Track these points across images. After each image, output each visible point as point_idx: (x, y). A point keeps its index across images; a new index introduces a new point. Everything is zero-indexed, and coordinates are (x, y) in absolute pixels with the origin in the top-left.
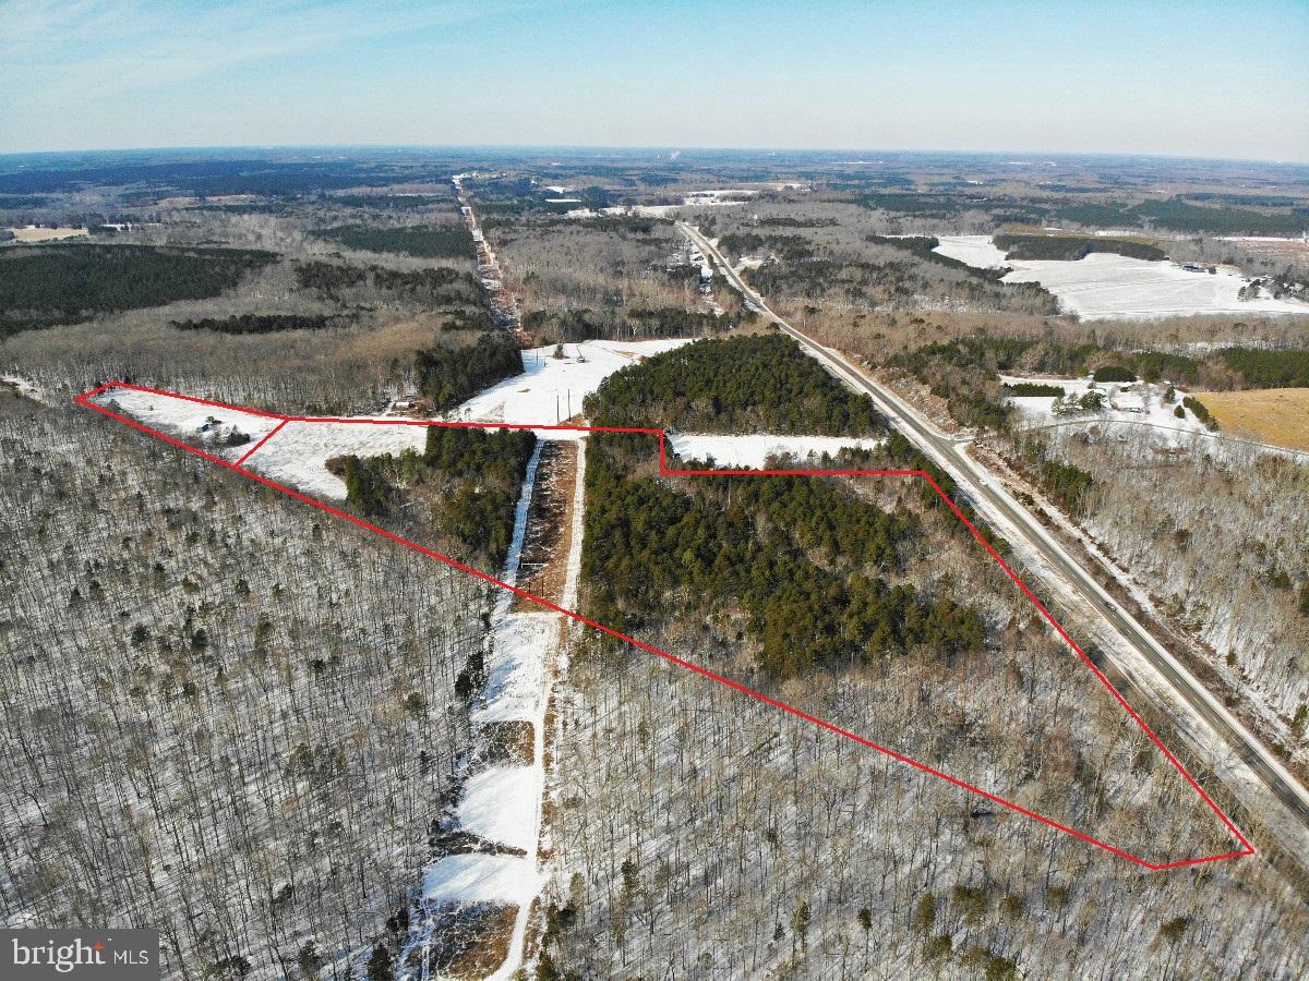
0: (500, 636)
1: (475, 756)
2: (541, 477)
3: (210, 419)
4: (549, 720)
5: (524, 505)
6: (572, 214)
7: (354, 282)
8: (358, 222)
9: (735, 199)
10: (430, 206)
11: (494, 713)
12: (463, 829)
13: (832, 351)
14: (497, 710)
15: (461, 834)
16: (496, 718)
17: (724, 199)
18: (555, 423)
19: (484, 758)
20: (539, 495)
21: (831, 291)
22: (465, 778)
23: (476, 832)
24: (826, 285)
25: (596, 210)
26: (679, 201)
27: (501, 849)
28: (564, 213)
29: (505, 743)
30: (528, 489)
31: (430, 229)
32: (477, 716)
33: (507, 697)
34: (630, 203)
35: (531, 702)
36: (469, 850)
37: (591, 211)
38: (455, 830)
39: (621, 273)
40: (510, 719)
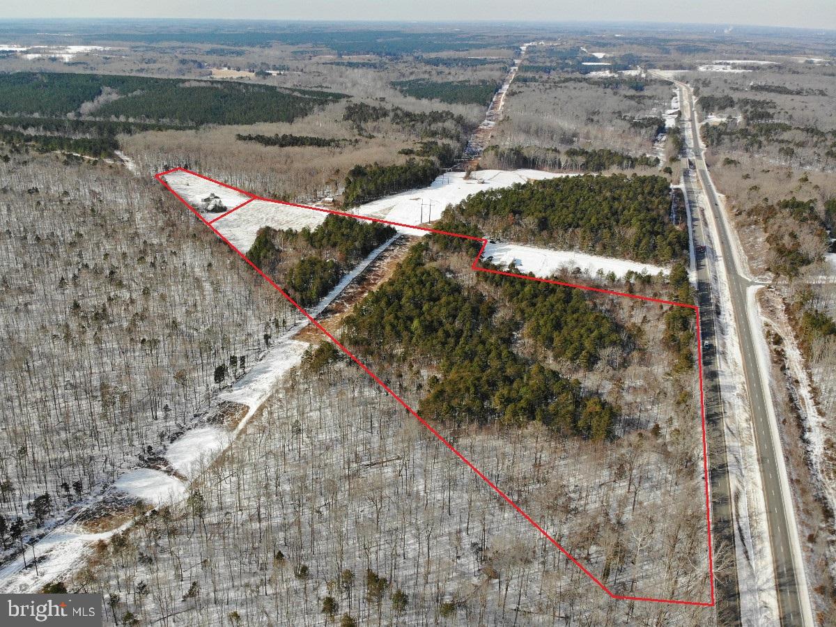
0: (273, 351)
1: (205, 418)
2: (380, 258)
3: (213, 195)
4: (261, 409)
5: (355, 274)
6: (593, 74)
7: (378, 118)
8: (426, 76)
9: (745, 67)
10: (487, 66)
11: (235, 395)
12: (165, 457)
13: (720, 198)
14: (237, 395)
15: (162, 459)
16: (232, 399)
17: (734, 67)
18: (418, 224)
19: (209, 420)
20: (369, 270)
21: (767, 148)
22: (190, 429)
23: (171, 460)
24: (765, 143)
25: (615, 72)
26: (692, 67)
27: (175, 474)
28: (587, 73)
29: (226, 414)
30: (365, 264)
31: (471, 83)
32: (224, 396)
33: (247, 389)
34: (651, 66)
35: (259, 394)
36: (158, 469)
37: (611, 72)
38: (161, 456)
39: (592, 120)
40: (239, 402)
